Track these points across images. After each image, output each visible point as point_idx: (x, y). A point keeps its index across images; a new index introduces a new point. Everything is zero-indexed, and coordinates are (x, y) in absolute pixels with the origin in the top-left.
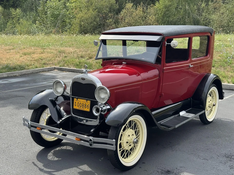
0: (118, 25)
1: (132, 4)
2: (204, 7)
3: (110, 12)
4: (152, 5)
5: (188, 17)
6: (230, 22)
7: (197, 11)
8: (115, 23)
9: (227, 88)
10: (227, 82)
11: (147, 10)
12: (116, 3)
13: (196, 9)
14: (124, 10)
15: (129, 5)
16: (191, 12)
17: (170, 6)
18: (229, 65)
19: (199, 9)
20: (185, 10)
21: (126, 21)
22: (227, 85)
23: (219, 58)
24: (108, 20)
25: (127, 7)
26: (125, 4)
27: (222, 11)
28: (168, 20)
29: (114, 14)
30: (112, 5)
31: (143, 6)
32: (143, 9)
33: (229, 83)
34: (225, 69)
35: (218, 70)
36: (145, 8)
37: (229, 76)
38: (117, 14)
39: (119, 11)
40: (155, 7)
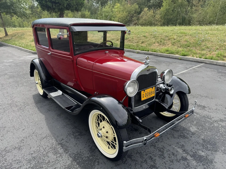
0: (139, 20)
1: (147, 9)
2: (189, 10)
3: (135, 13)
4: (159, 9)
5: (179, 16)
6: (204, 18)
7: (185, 12)
8: (137, 20)
9: (195, 61)
10: (196, 57)
11: (156, 12)
12: (139, 8)
13: (184, 11)
14: (143, 12)
15: (146, 9)
16: (181, 13)
17: (169, 9)
18: (198, 46)
19: (186, 11)
20: (178, 12)
21: (143, 18)
22: (196, 59)
23: (193, 41)
24: (134, 18)
25: (144, 10)
26: (144, 8)
27: (200, 12)
28: (167, 18)
29: (137, 14)
30: (136, 9)
31: (153, 9)
32: (154, 11)
33: (197, 57)
34: (196, 48)
35: (192, 48)
36: (155, 11)
37: (198, 53)
38: (139, 14)
39: (140, 13)
40: (161, 10)
